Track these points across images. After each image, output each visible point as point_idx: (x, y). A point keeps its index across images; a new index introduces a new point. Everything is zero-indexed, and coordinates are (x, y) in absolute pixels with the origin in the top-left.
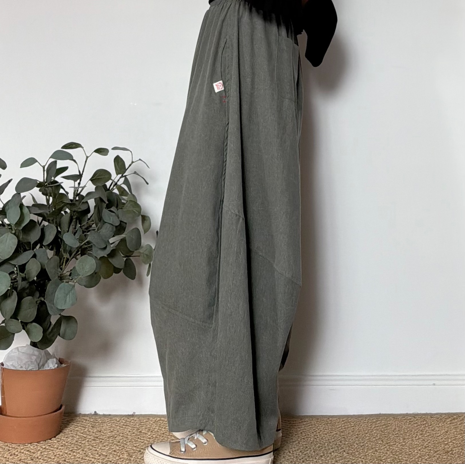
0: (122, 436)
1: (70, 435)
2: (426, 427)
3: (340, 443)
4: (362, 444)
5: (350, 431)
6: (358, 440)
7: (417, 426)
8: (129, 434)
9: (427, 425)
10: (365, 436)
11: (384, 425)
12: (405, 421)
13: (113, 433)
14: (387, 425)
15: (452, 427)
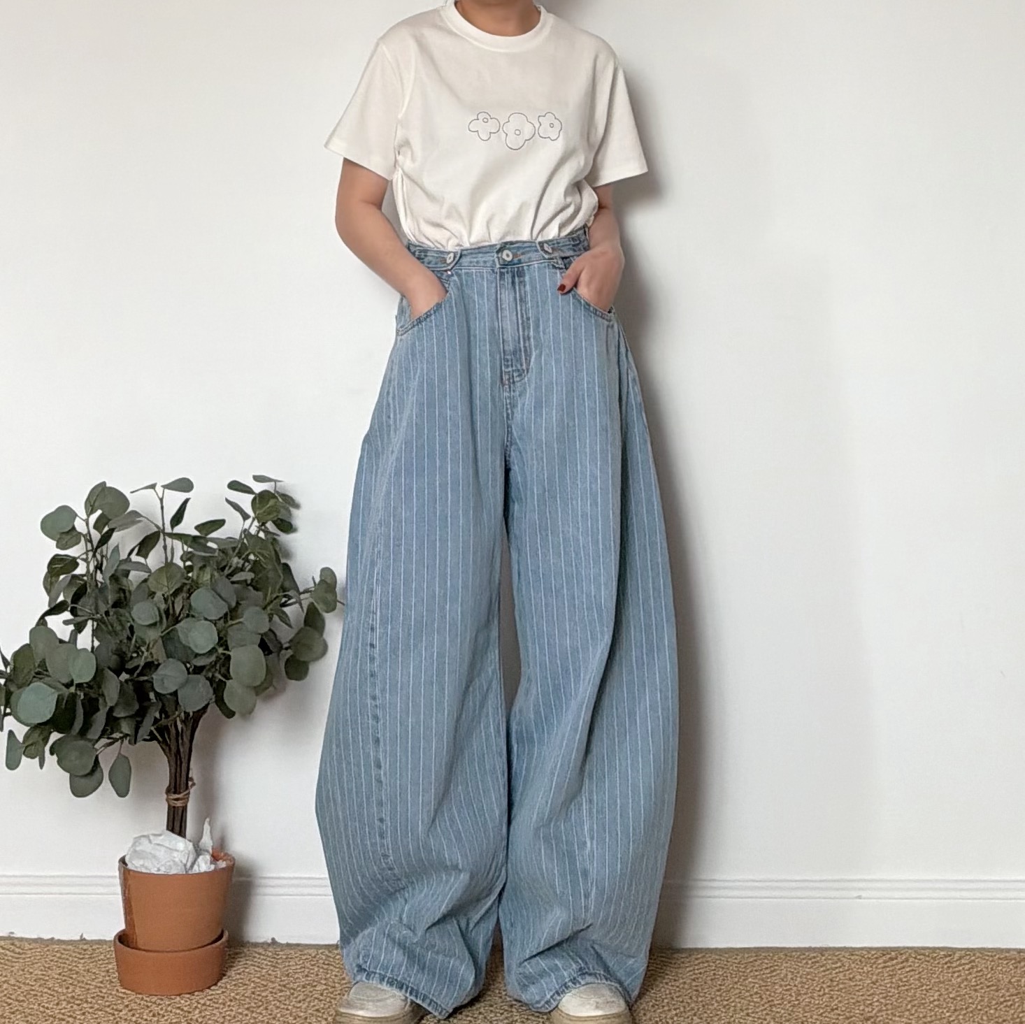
0: (325, 984)
1: (240, 981)
2: (840, 972)
3: (689, 1001)
4: (725, 1003)
5: (709, 978)
6: (721, 996)
7: (824, 971)
8: (336, 981)
9: (841, 970)
10: (733, 987)
11: (767, 968)
12: (805, 961)
13: (309, 979)
14: (772, 969)
15: (886, 975)
